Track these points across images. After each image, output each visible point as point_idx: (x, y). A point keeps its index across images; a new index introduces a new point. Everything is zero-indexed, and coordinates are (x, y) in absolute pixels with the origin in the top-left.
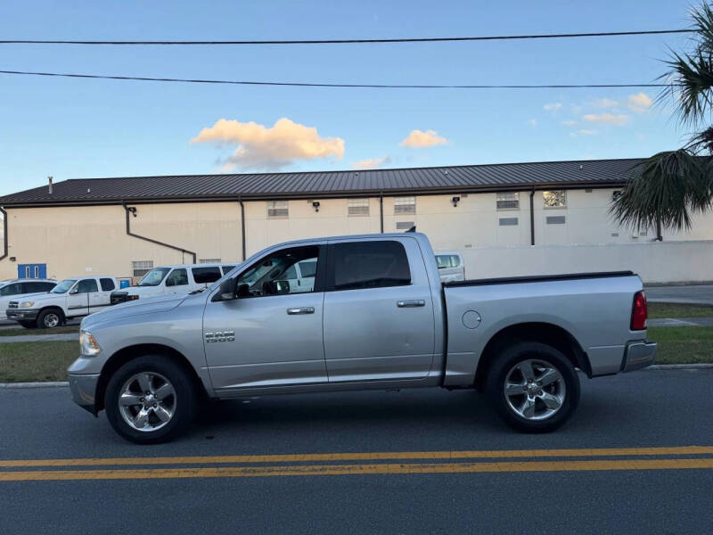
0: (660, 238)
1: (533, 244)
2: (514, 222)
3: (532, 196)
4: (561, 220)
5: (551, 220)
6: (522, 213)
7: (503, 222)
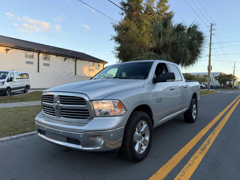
0: (76, 74)
1: (38, 72)
2: (32, 63)
3: (39, 55)
4: (48, 65)
5: (45, 64)
6: (35, 60)
7: (28, 63)
